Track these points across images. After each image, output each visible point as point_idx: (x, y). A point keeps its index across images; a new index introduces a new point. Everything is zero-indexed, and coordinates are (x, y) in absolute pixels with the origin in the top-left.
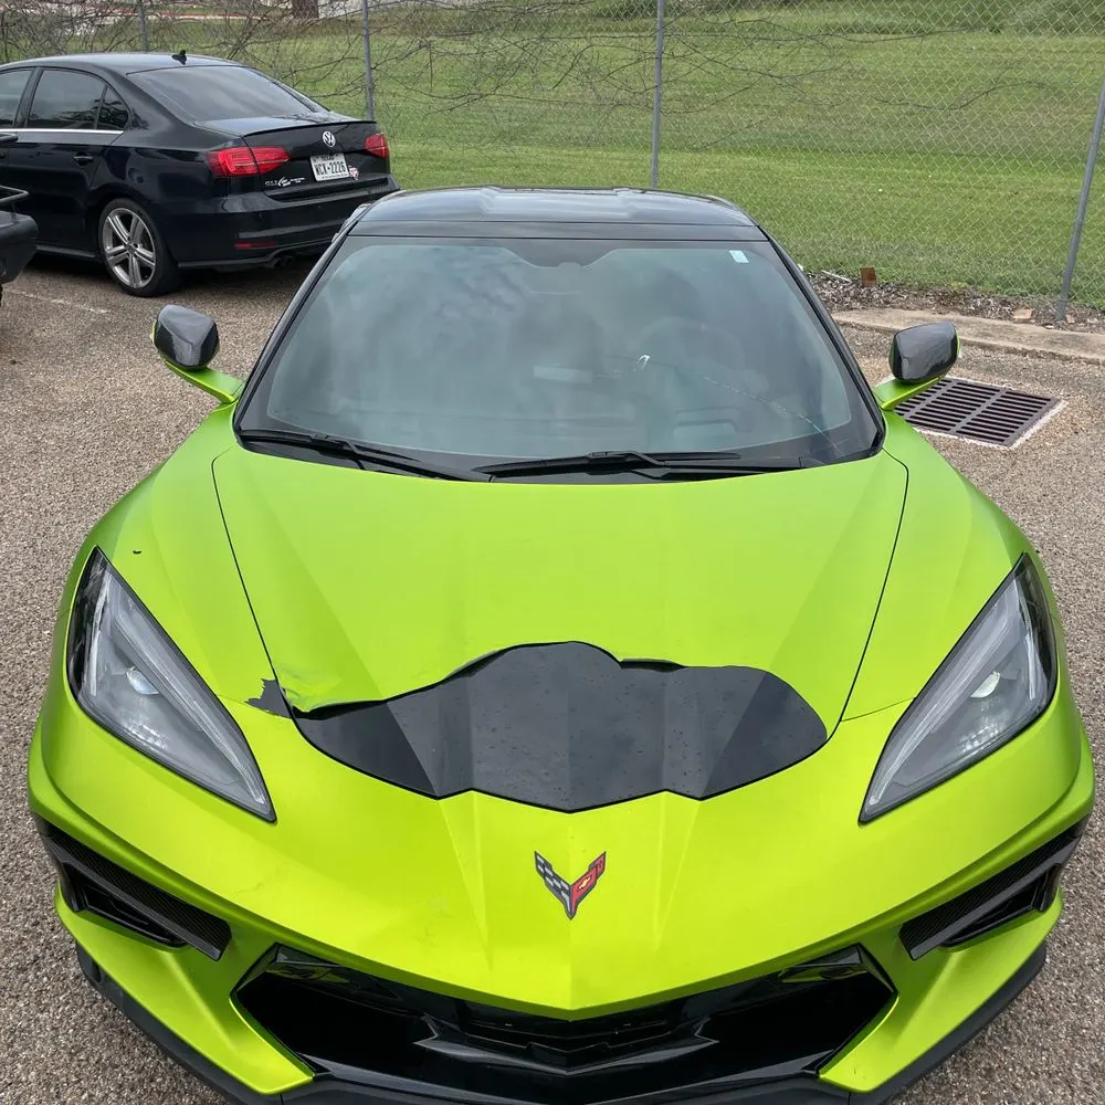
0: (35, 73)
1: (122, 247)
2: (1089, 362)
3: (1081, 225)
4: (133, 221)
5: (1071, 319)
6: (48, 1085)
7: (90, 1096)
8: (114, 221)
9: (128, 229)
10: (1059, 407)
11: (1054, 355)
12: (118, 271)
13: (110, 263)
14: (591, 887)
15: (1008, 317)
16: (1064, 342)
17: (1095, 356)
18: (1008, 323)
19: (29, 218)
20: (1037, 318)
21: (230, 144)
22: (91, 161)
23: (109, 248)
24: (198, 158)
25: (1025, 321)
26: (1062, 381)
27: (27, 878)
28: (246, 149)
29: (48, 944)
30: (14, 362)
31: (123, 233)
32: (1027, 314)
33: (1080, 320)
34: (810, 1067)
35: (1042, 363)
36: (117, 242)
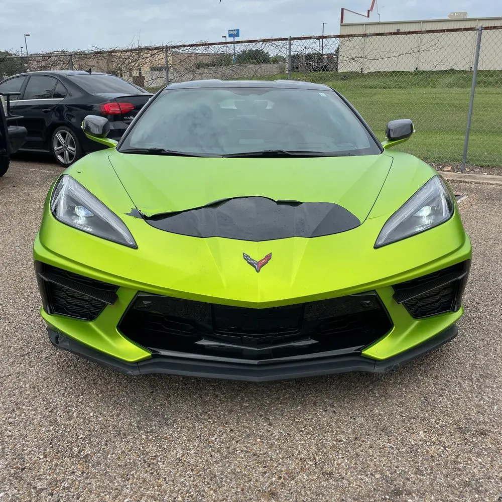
0: (27, 79)
1: (61, 147)
2: (476, 183)
3: (469, 130)
4: (67, 135)
5: (467, 170)
6: (34, 388)
7: (53, 391)
8: (59, 136)
9: (65, 140)
10: (465, 198)
11: (461, 181)
12: (59, 157)
13: (56, 154)
14: (266, 263)
15: (441, 170)
16: (465, 177)
17: (478, 181)
18: (441, 172)
19: (23, 127)
20: (453, 170)
21: (109, 101)
22: (49, 111)
23: (56, 148)
24: (95, 109)
25: (448, 171)
26: (465, 190)
27: (24, 330)
28: (116, 103)
29: (33, 349)
30: (14, 187)
31: (62, 141)
32: (449, 168)
33: (472, 170)
34: (358, 350)
35: (456, 184)
36: (59, 144)
